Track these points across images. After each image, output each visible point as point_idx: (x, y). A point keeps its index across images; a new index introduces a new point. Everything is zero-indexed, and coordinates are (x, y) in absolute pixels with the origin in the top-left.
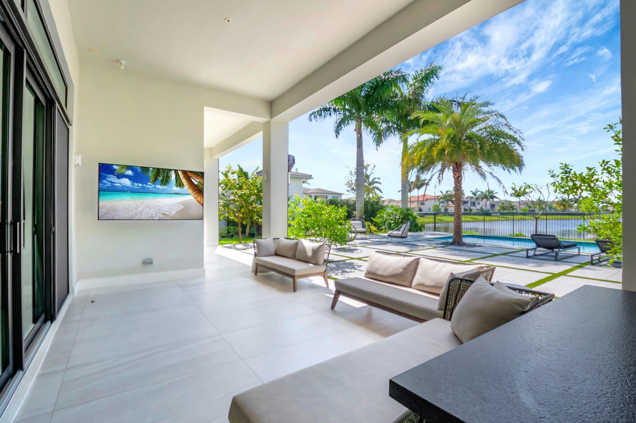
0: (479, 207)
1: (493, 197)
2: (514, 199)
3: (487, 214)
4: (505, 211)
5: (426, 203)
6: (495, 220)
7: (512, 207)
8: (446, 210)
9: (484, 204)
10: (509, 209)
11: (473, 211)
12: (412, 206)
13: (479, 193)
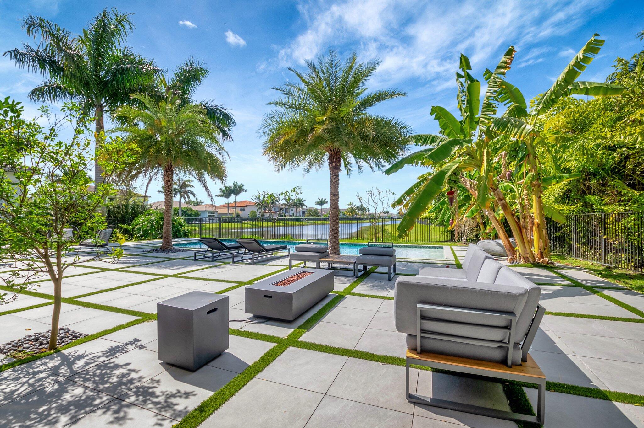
0: (291, 213)
1: (302, 205)
2: (319, 207)
3: (298, 220)
4: (312, 217)
5: (246, 208)
6: (303, 225)
7: (317, 214)
8: (263, 216)
9: (296, 211)
10: (314, 216)
11: (287, 217)
12: (229, 212)
13: (291, 201)
